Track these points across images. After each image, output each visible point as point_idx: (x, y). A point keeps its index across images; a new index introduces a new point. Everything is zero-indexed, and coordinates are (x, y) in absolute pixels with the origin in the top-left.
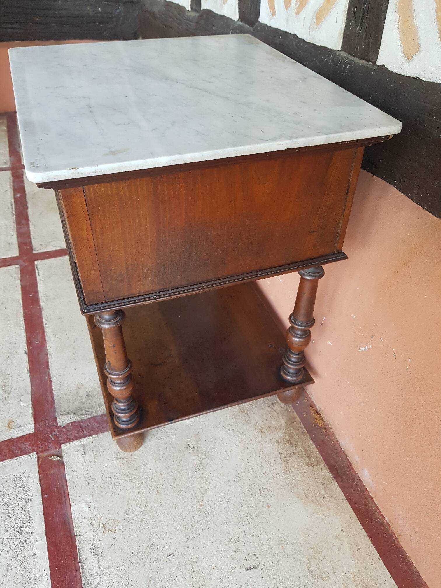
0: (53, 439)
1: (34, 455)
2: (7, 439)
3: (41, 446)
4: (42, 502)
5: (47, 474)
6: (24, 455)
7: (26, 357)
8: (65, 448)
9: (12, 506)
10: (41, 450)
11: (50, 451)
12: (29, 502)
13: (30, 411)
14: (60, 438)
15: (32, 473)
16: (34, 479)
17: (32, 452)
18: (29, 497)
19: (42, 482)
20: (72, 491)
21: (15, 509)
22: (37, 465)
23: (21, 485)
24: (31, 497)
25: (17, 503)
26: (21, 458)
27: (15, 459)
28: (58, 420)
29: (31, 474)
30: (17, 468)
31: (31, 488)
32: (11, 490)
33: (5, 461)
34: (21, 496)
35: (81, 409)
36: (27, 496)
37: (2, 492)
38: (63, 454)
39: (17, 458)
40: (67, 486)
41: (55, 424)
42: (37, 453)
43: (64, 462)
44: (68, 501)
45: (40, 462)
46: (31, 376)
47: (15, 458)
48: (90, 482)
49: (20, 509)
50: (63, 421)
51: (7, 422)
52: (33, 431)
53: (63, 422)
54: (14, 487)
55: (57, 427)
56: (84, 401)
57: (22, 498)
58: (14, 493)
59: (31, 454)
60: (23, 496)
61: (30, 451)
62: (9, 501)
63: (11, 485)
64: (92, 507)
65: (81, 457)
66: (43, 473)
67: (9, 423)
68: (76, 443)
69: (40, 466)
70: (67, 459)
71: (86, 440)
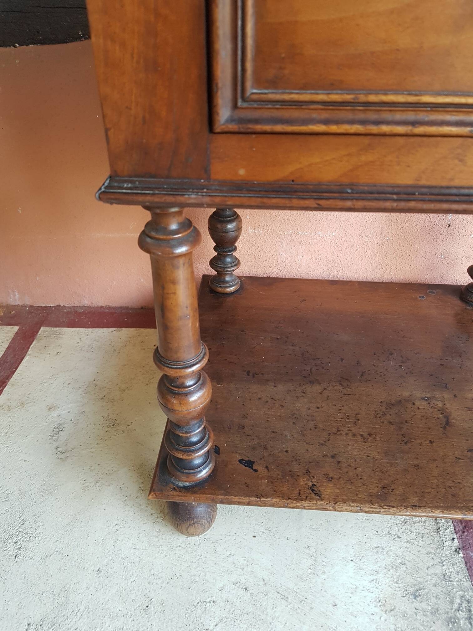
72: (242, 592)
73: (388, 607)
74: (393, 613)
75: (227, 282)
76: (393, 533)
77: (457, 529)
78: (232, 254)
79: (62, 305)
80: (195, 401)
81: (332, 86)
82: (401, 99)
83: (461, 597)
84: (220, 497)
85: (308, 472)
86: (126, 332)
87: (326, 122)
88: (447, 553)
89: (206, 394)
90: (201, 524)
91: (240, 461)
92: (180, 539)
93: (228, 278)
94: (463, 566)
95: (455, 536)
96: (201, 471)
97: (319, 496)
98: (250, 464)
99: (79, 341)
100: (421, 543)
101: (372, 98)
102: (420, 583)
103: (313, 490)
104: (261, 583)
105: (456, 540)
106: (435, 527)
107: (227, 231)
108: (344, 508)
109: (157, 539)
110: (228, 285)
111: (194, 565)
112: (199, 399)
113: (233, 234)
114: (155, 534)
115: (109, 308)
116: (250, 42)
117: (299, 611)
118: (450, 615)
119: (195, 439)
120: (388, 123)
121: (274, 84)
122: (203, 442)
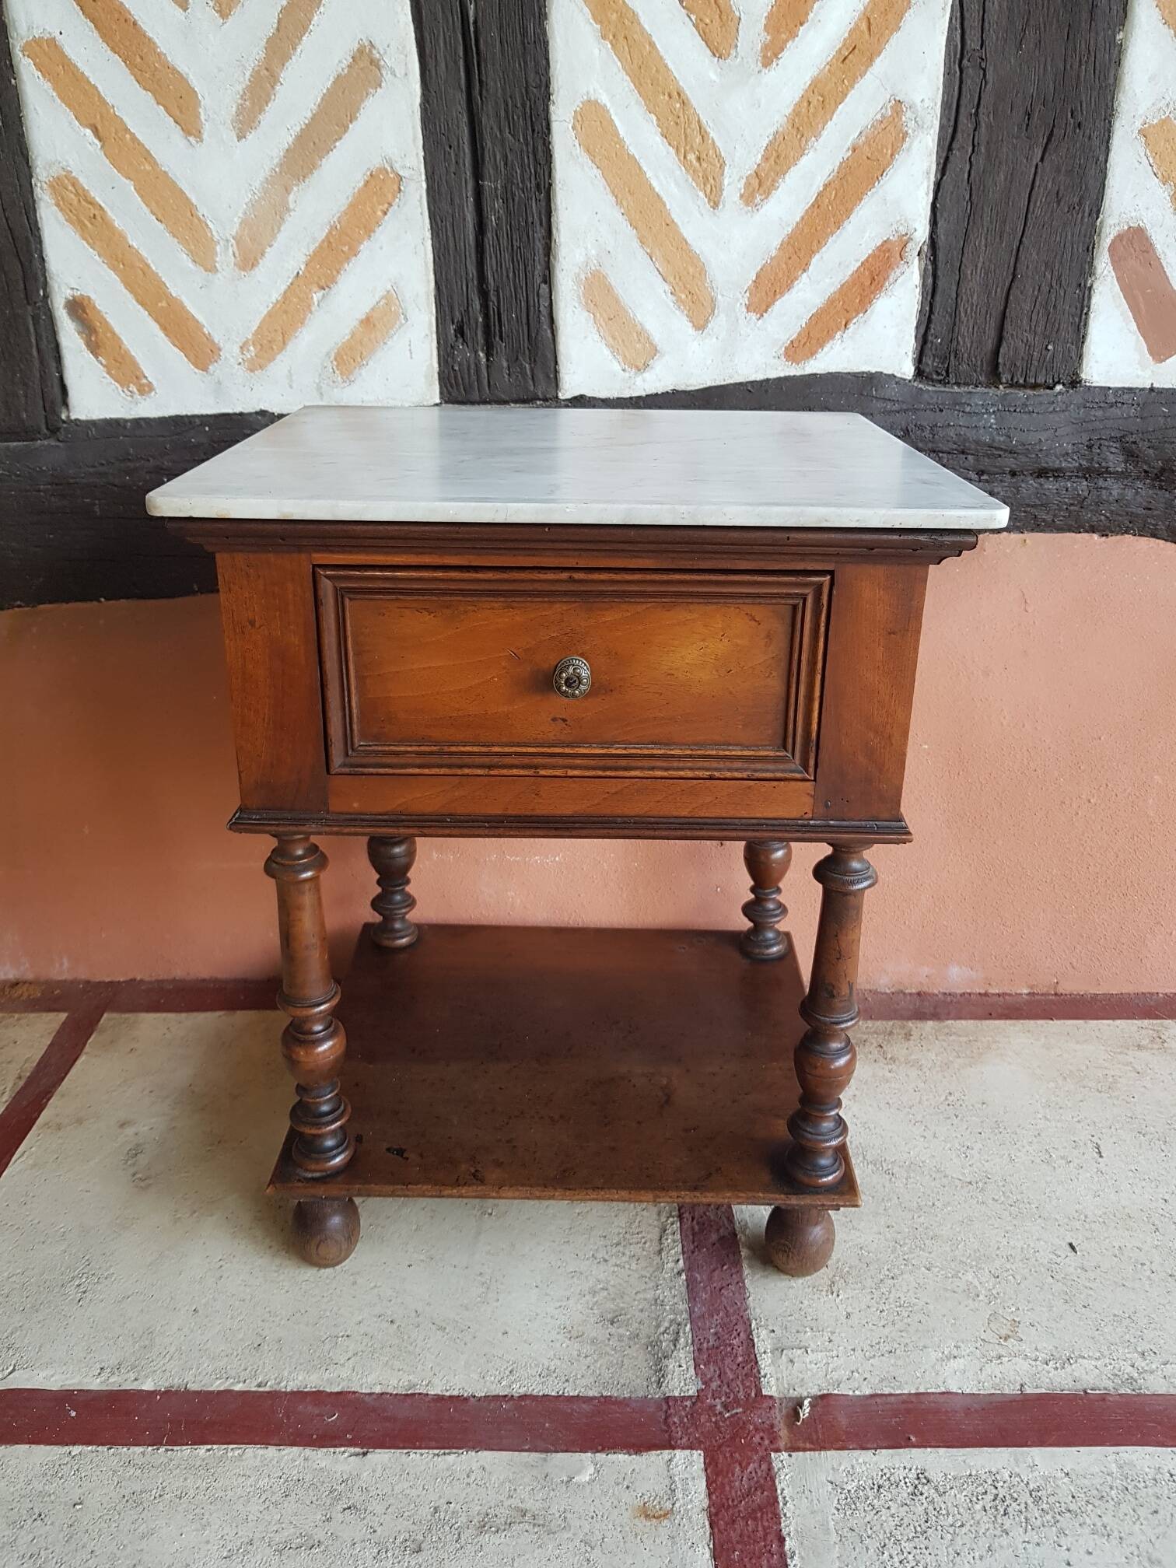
0: (741, 1410)
1: (781, 1460)
2: (707, 1523)
3: (757, 1439)
4: (929, 1449)
5: (847, 1433)
6: (777, 1481)
7: (381, 1457)
8: (774, 1388)
9: (934, 1518)
10: (767, 1442)
11: (776, 1422)
12: (925, 1478)
13: (621, 1459)
14: (741, 1395)
15: (840, 1464)
16: (861, 1461)
17: (770, 1464)
18: (910, 1476)
19: (869, 1446)
20: (905, 1386)
21: (944, 1512)
22: (817, 1453)
23: (870, 1493)
24: (913, 1471)
25: (925, 1504)
26: (783, 1489)
27: (785, 1504)
28: (677, 1394)
29: (843, 1468)
30: (815, 1502)
31: (885, 1471)
32: (883, 1518)
33: (784, 1532)
34: (906, 1495)
35: (653, 1344)
36: (907, 1480)
37: (887, 1541)
38: (793, 1394)
39: (780, 1498)
40: (891, 1395)
41: (688, 1403)
42: (777, 1450)
43: (819, 1393)
44: (932, 1397)
45: (808, 1445)
46: (474, 1448)
47: (781, 1504)
48: (887, 1348)
49: (946, 1498)
50: (682, 1384)
51: (642, 1524)
52: (698, 1457)
53: (686, 1384)
54: (874, 1512)
55: (699, 1397)
56: (628, 1333)
57: (914, 1494)
58: (893, 1511)
59: (776, 1465)
60: (904, 1492)
61: (764, 1467)
62: (917, 1524)
63: (866, 1520)
64: (955, 1352)
65: (811, 1357)
66: (843, 1441)
67: (647, 1516)
68: (765, 1363)
69: (820, 1446)
70: (812, 1388)
71: (763, 1341)
72: (386, 1325)
73: (574, 1333)
74: (579, 1339)
75: (399, 931)
76: (599, 1255)
77: (685, 1249)
78: (403, 889)
80: (325, 1051)
81: (422, 741)
82: (476, 749)
83: (671, 1321)
84: (357, 1186)
85: (473, 1159)
86: (241, 1017)
87: (420, 767)
88: (666, 1276)
89: (338, 1046)
90: (336, 1241)
91: (388, 1150)
92: (310, 1273)
93: (398, 925)
94: (684, 1289)
95: (681, 1257)
96: (335, 1157)
97: (482, 1182)
98: (400, 1152)
99: (166, 1031)
100: (634, 1266)
101: (453, 749)
102: (623, 1309)
103: (474, 1176)
104: (414, 1314)
105: (681, 1262)
106: (658, 1248)
107: (393, 857)
108: (510, 1194)
109: (276, 1274)
110: (398, 935)
111: (325, 1300)
112: (331, 1048)
113: (403, 861)
114: (274, 1268)
115: (216, 981)
116: (355, 711)
117: (458, 1341)
118: (652, 1338)
119: (325, 1108)
120: (469, 767)
121: (376, 738)
122: (337, 1113)
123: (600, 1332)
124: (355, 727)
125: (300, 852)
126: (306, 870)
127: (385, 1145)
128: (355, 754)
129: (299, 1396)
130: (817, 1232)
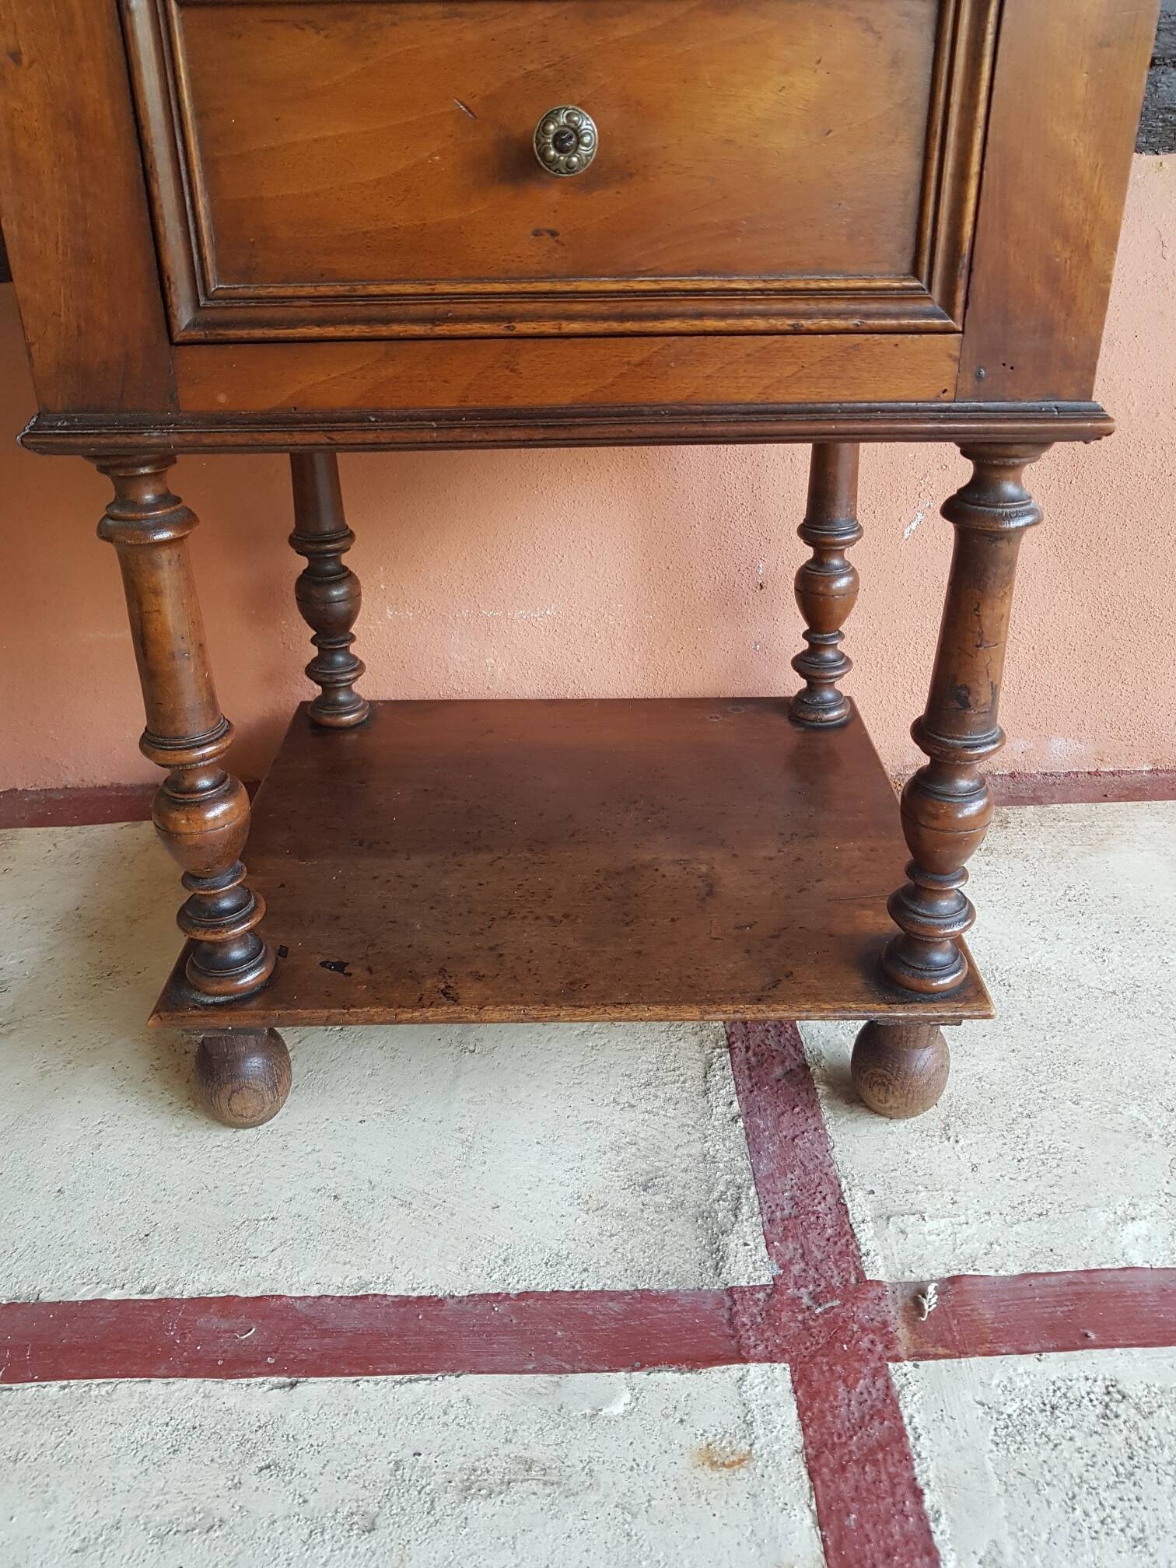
0: (837, 1303)
1: (902, 1372)
2: (804, 1472)
3: (865, 1344)
4: (1117, 1350)
5: (995, 1330)
6: (901, 1404)
7: (316, 1388)
8: (882, 1271)
9: (1141, 1452)
10: (880, 1348)
11: (889, 1318)
12: (1119, 1392)
13: (669, 1378)
14: (836, 1282)
15: (991, 1377)
16: (1021, 1370)
17: (888, 1379)
18: (1096, 1390)
19: (1029, 1348)
20: (1069, 1261)
21: (1155, 1442)
22: (955, 1361)
23: (1041, 1418)
24: (1099, 1383)
25: (1125, 1432)
26: (911, 1417)
27: (918, 1438)
28: (744, 1284)
29: (995, 1382)
30: (961, 1433)
31: (1059, 1384)
32: (1066, 1454)
33: (921, 1482)
34: (1093, 1419)
35: (705, 1216)
36: (1092, 1396)
37: (1076, 1489)
38: (909, 1277)
39: (909, 1431)
40: (1049, 1274)
41: (761, 1295)
42: (897, 1359)
43: (947, 1275)
44: (1109, 1275)
45: (941, 1351)
46: (453, 1371)
47: (911, 1439)
48: (1034, 1210)
49: (1154, 1420)
50: (750, 1269)
51: (706, 1475)
52: (781, 1373)
53: (756, 1270)
54: (1051, 1445)
55: (776, 1288)
56: (668, 1202)
57: (1105, 1416)
58: (1079, 1444)
59: (897, 1381)
60: (1092, 1413)
61: (880, 1383)
62: (1117, 1462)
63: (1041, 1458)
64: (1131, 1212)
65: (931, 1225)
66: (991, 1342)
67: (713, 1464)
68: (866, 1236)
69: (958, 1350)
70: (934, 1267)
71: (859, 1207)
72: (328, 1202)
73: (593, 1205)
74: (600, 1212)
75: (343, 704)
76: (623, 1100)
77: (740, 1088)
78: (347, 648)
79: (20, 789)
80: (216, 818)
81: (322, 278)
82: (409, 289)
83: (728, 1183)
84: (277, 1013)
85: (442, 971)
88: (716, 1123)
89: (236, 812)
90: (256, 1091)
91: (323, 964)
92: (225, 1136)
93: (342, 697)
94: (742, 1140)
95: (735, 1098)
96: (245, 973)
97: (455, 1000)
98: (340, 967)
99: (52, 847)
100: (671, 1113)
101: (373, 289)
102: (659, 1169)
103: (444, 994)
104: (367, 1186)
105: (736, 1104)
106: (702, 1088)
107: (330, 601)
108: (496, 1015)
109: (176, 1139)
110: (343, 709)
111: (244, 1171)
112: (224, 814)
113: (342, 607)
114: (174, 1131)
116: (204, 223)
117: (429, 1220)
118: (703, 1207)
119: (226, 904)
120: (400, 321)
122: (243, 912)
123: (630, 1202)
124: (208, 252)
125: (149, 497)
126: (160, 526)
127: (319, 959)
128: (210, 304)
129: (201, 1304)
130: (924, 1058)
